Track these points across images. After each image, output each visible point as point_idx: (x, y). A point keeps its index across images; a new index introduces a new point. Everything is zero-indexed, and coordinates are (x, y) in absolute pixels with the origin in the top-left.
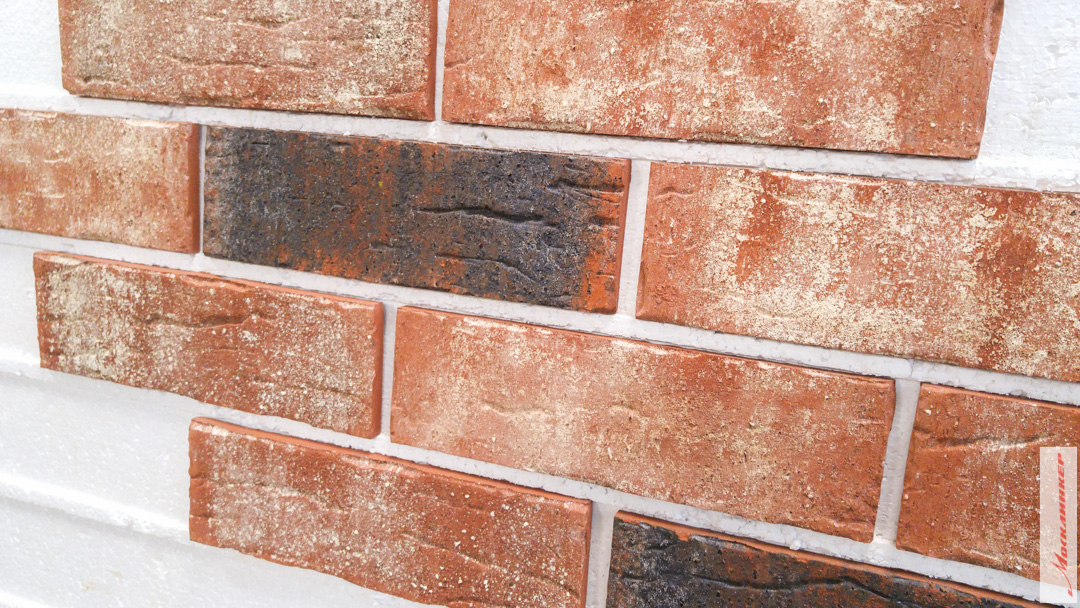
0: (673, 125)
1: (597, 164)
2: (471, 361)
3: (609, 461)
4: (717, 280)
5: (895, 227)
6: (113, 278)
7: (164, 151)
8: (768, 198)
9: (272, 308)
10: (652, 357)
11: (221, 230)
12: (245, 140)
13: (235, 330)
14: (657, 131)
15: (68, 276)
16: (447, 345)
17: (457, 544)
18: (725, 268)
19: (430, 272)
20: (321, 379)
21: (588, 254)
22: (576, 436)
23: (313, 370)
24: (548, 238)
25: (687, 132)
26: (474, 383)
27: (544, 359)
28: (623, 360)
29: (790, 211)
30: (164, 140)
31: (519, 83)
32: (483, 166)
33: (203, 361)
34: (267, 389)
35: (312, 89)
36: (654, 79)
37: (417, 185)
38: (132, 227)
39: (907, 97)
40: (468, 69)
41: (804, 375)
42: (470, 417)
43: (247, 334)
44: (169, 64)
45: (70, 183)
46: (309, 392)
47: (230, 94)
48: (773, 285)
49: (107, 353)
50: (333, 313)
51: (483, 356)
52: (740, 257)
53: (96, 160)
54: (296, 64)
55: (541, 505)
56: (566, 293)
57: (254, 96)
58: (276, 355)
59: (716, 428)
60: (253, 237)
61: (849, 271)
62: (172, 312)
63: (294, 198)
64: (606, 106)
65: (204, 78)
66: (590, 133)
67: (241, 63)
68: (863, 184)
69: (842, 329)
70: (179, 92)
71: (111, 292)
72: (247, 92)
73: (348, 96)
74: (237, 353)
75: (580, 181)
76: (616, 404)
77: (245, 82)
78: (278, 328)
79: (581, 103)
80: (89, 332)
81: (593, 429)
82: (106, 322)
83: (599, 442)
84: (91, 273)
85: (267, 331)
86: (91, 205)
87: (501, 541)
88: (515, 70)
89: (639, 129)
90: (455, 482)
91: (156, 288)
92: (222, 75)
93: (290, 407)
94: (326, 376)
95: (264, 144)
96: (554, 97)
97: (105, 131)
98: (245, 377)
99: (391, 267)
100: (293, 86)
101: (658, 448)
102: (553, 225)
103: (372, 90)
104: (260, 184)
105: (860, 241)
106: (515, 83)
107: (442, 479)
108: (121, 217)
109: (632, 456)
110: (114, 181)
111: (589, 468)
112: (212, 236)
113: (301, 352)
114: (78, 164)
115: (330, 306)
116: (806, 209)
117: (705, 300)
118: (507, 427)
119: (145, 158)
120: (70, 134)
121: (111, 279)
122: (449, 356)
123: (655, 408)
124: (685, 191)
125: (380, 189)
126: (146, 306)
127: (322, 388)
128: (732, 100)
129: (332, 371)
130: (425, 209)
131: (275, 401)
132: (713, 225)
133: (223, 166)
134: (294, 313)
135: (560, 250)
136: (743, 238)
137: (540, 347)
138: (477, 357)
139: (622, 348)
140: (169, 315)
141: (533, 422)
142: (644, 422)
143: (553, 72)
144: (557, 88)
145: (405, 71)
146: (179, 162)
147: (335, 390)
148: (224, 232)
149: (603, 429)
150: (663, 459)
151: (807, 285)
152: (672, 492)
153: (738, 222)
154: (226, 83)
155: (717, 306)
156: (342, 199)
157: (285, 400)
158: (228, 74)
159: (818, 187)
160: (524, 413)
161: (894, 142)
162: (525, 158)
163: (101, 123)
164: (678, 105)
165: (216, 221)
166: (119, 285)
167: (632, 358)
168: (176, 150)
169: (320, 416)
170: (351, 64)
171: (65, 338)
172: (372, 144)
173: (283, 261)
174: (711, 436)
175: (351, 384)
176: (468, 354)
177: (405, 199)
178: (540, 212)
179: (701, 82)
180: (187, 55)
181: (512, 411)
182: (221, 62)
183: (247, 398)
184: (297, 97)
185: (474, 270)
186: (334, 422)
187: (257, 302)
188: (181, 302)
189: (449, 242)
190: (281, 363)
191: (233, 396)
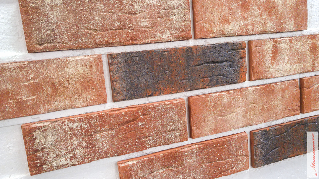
0: (255, 31)
1: (239, 43)
2: (214, 106)
3: (251, 119)
4: (268, 66)
5: (296, 47)
6: (72, 123)
7: (91, 67)
8: (275, 45)
9: (149, 111)
10: (257, 89)
11: (122, 90)
12: (128, 57)
13: (134, 124)
14: (251, 33)
15: (46, 130)
16: (207, 104)
17: (217, 159)
18: (269, 63)
19: (199, 84)
20: (169, 129)
21: (240, 67)
22: (243, 116)
23: (166, 126)
24: (230, 66)
25: (258, 32)
26: (216, 112)
27: (233, 99)
28: (251, 92)
29: (279, 47)
30: (91, 62)
31: (218, 25)
32: (211, 50)
33: (121, 140)
34: (149, 139)
35: (153, 35)
36: (250, 20)
37: (192, 59)
38: (77, 100)
39: (296, 19)
40: (203, 22)
41: (285, 83)
42: (215, 122)
43: (140, 123)
44: (88, 33)
45: (39, 91)
46: (165, 134)
47: (119, 41)
48: (278, 64)
49: (71, 155)
50: (171, 105)
51: (217, 103)
52: (272, 60)
53: (54, 77)
54: (146, 27)
55: (237, 137)
56: (236, 79)
57: (130, 40)
58: (152, 127)
59: (272, 101)
60: (136, 90)
61: (290, 58)
62: (105, 127)
63: (150, 73)
64: (240, 28)
65: (106, 36)
66: (237, 36)
67: (122, 29)
68: (290, 38)
69: (291, 71)
70: (94, 43)
71: (71, 129)
72: (127, 39)
73: (166, 36)
74: (136, 131)
75: (236, 49)
76: (251, 104)
77: (125, 36)
78: (152, 117)
79: (234, 28)
80: (60, 150)
81: (247, 112)
82: (70, 142)
83: (248, 115)
84: (59, 125)
85: (148, 119)
86: (53, 97)
87: (229, 152)
88: (216, 21)
89: (248, 33)
90: (214, 142)
91: (95, 121)
92: (115, 35)
93: (158, 142)
94: (171, 127)
95: (136, 57)
96: (227, 27)
97: (57, 64)
98: (140, 139)
99: (187, 86)
100: (145, 35)
101: (261, 111)
102: (230, 62)
103: (174, 33)
104: (136, 71)
105: (291, 51)
106: (217, 25)
107: (211, 143)
108: (70, 98)
109: (256, 115)
110: (65, 84)
111: (247, 123)
112: (118, 94)
113: (161, 122)
114: (42, 81)
116: (281, 46)
117: (266, 72)
118: (226, 121)
119: (81, 72)
120: (37, 69)
121: (71, 124)
122: (208, 107)
123: (259, 101)
124: (259, 47)
125: (181, 63)
126: (91, 129)
127: (170, 131)
128: (265, 23)
129: (173, 124)
130: (195, 66)
131: (153, 142)
132: (266, 53)
133: (119, 67)
134: (158, 110)
135: (233, 68)
136: (271, 55)
137: (232, 96)
138: (216, 104)
139: (251, 89)
140: (103, 129)
141: (232, 117)
142: (257, 106)
143: (226, 21)
144: (228, 25)
145: (185, 25)
146: (99, 70)
147: (174, 130)
149: (249, 111)
150: (262, 113)
151: (284, 63)
152: (265, 120)
153: (270, 52)
154: (117, 37)
155: (269, 72)
156: (168, 69)
157: (157, 140)
158: (117, 34)
159: (283, 41)
160: (229, 115)
161: (294, 29)
162: (222, 45)
163: (55, 61)
164: (255, 26)
165: (119, 88)
166: (75, 125)
167: (253, 91)
169: (170, 140)
170: (166, 25)
171: (47, 157)
172: (176, 50)
173: (149, 94)
174: (271, 103)
175: (180, 126)
176: (213, 104)
177: (189, 64)
178: (227, 59)
179: (259, 20)
180: (96, 29)
181: (226, 116)
182: (113, 29)
183: (141, 146)
184: (147, 38)
185: (212, 80)
186: (175, 140)
187: (143, 111)
188: (108, 122)
189: (203, 74)
190: (154, 128)
191: (135, 147)
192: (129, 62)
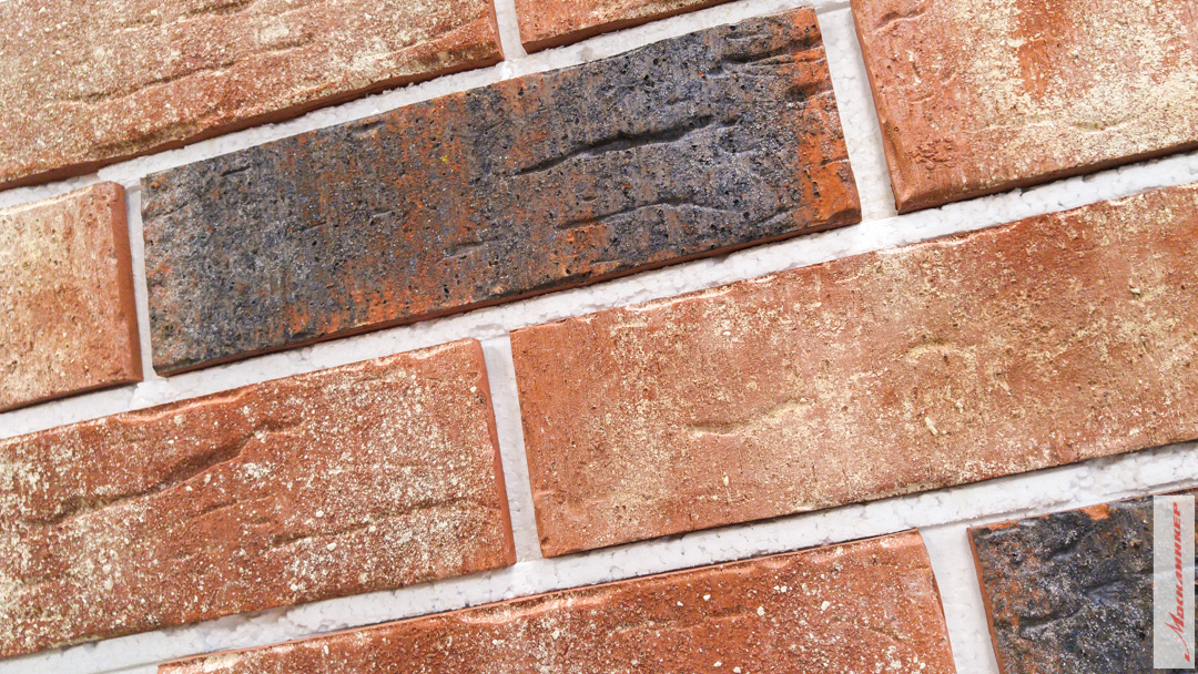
1: (773, 20)
2: (655, 368)
3: (934, 441)
4: (1004, 108)
7: (69, 233)
9: (291, 407)
10: (949, 252)
11: (183, 320)
12: (209, 175)
13: (228, 470)
16: (607, 358)
18: (1008, 88)
19: (553, 256)
20: (396, 496)
21: (798, 142)
22: (866, 420)
23: (381, 484)
24: (729, 143)
26: (667, 402)
27: (775, 320)
28: (904, 273)
30: (68, 217)
32: (601, 80)
33: (174, 548)
34: (300, 551)
35: (311, 69)
37: (503, 141)
42: (674, 459)
43: (252, 468)
44: (67, 110)
46: (379, 525)
47: (176, 119)
48: (1085, 87)
50: (402, 374)
51: (671, 352)
52: (1025, 68)
54: (281, 44)
55: (841, 560)
56: (781, 209)
57: (217, 108)
58: (308, 485)
59: (1085, 319)
60: (240, 311)
61: (1184, 31)
62: (104, 483)
63: (303, 229)
65: (129, 111)
67: (190, 72)
70: (88, 143)
73: (370, 59)
74: (237, 508)
75: (756, 50)
76: (912, 345)
77: (200, 95)
78: (308, 437)
81: (890, 399)
83: (908, 416)
85: (288, 448)
87: (790, 653)
90: (679, 580)
91: (70, 453)
92: (159, 98)
93: (348, 571)
94: (406, 486)
95: (242, 169)
98: (256, 545)
99: (485, 273)
100: (280, 74)
101: (1005, 386)
102: (731, 122)
103: (407, 39)
104: (242, 229)
107: (653, 584)
109: (969, 416)
112: (168, 336)
113: (355, 463)
115: (394, 366)
117: (998, 140)
118: (743, 451)
119: (33, 257)
122: (615, 375)
123: (979, 327)
124: (914, 13)
125: (445, 167)
126: (52, 491)
127: (402, 509)
129: (416, 473)
130: (524, 171)
131: (317, 568)
132: (969, 40)
133: (176, 224)
134: (333, 401)
135: (752, 153)
136: (1017, 43)
137: (763, 305)
138: (662, 359)
139: (897, 257)
140: (99, 490)
141: (784, 427)
142: (969, 355)
146: (98, 242)
147: (427, 505)
148: (188, 321)
149: (907, 392)
150: (1020, 401)
151: (1133, 70)
152: (1053, 447)
153: (1002, 26)
154: (168, 106)
155: (1018, 142)
156: (384, 201)
157: (338, 556)
158: (170, 92)
160: (765, 419)
162: (663, 50)
165: (173, 312)
168: (91, 224)
169: (407, 560)
170: (368, 17)
172: (418, 111)
173: (299, 329)
174: (1080, 334)
175: (454, 482)
176: (645, 358)
177: (486, 167)
178: (707, 112)
180: (97, 90)
181: (745, 422)
182: (155, 81)
183: (264, 581)
184: (287, 87)
185: (625, 229)
186: (435, 561)
187: (262, 406)
188: (121, 459)
189: (572, 203)
190: (320, 494)
191: (236, 588)
192: (212, 197)
